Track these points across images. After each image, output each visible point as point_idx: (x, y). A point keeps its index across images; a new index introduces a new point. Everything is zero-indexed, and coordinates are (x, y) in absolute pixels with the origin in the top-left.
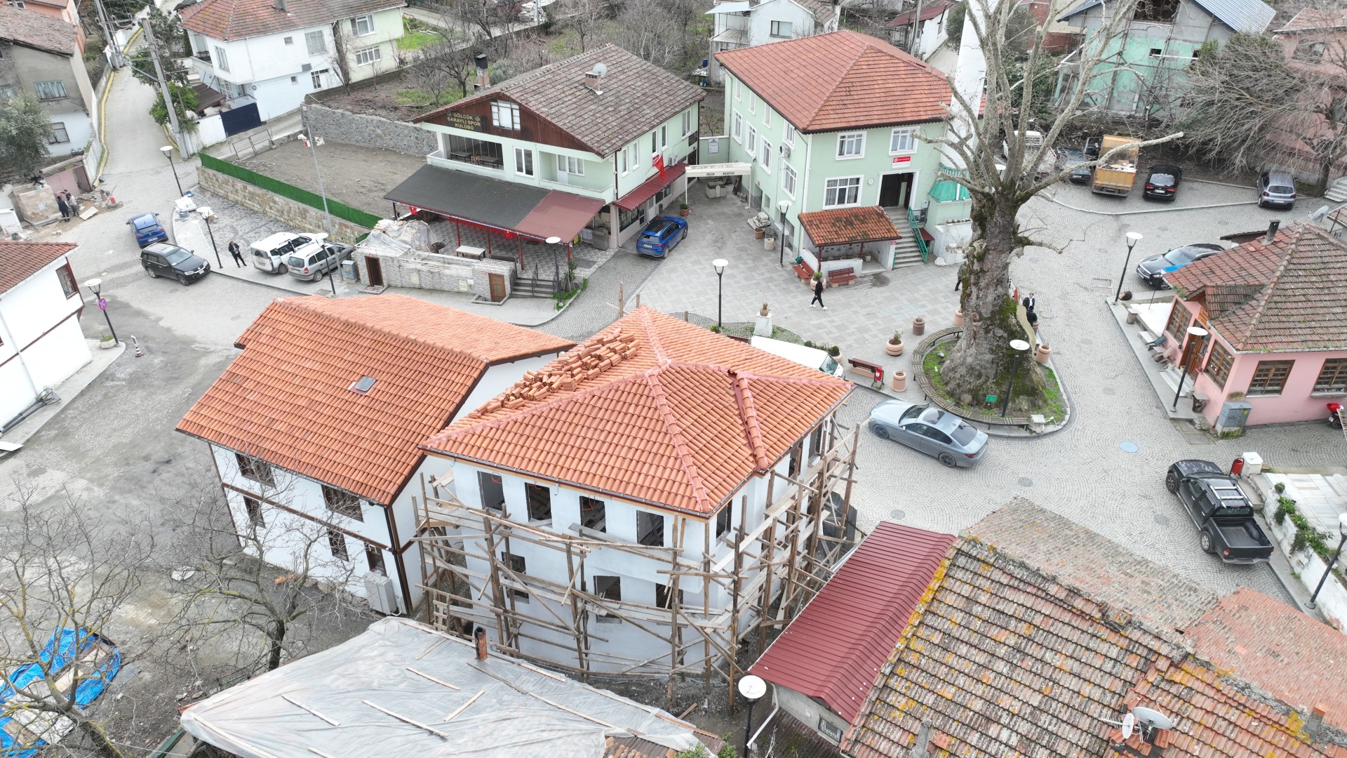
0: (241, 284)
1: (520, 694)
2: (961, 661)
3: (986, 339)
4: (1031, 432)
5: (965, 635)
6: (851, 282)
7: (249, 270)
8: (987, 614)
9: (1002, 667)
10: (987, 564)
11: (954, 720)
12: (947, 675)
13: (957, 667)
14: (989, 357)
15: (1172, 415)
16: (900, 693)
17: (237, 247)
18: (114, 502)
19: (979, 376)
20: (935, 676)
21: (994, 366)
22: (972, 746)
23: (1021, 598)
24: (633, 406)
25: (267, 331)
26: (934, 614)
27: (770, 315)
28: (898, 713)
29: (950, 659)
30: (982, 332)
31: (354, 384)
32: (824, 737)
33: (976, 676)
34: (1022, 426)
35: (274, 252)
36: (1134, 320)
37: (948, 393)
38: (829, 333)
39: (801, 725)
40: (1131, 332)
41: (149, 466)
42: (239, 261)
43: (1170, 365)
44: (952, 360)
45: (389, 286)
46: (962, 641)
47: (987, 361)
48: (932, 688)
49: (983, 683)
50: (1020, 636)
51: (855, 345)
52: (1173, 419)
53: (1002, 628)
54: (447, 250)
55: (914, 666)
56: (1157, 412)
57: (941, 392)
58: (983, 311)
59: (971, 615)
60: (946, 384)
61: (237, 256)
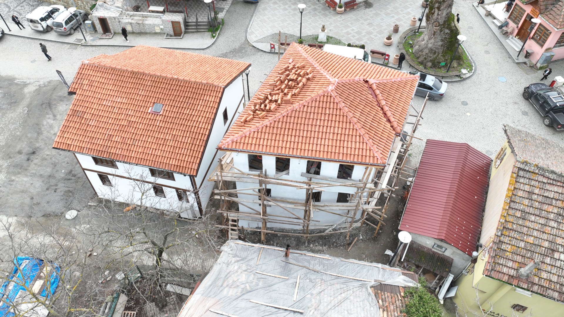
0: (27, 40)
1: (316, 273)
2: (533, 223)
3: (440, 35)
4: (461, 78)
5: (531, 210)
6: (355, 7)
7: (28, 30)
8: (540, 199)
9: (553, 224)
10: (535, 173)
11: (536, 253)
12: (527, 231)
13: (532, 227)
14: (440, 43)
15: (517, 61)
16: (507, 243)
17: (17, 18)
18: (13, 181)
19: (435, 53)
20: (522, 233)
21: (443, 47)
22: (547, 264)
23: (556, 189)
24: (327, 109)
25: (86, 82)
26: (514, 202)
27: (326, 31)
28: (508, 253)
29: (528, 224)
30: (439, 32)
31: (150, 108)
32: (436, 251)
33: (542, 230)
34: (457, 76)
35: (42, 19)
36: (489, 14)
37: (420, 63)
38: (354, 36)
39: (423, 247)
40: (488, 20)
41: (23, 157)
42: (20, 26)
43: (511, 36)
44: (420, 46)
45: (115, 33)
46: (531, 214)
47: (439, 46)
48: (522, 239)
49: (546, 233)
50: (559, 207)
51: (368, 42)
52: (518, 63)
53: (549, 204)
54: (141, 10)
55: (511, 229)
56: (510, 60)
57: (416, 63)
58: (440, 21)
59: (532, 200)
60: (418, 58)
61: (18, 23)
